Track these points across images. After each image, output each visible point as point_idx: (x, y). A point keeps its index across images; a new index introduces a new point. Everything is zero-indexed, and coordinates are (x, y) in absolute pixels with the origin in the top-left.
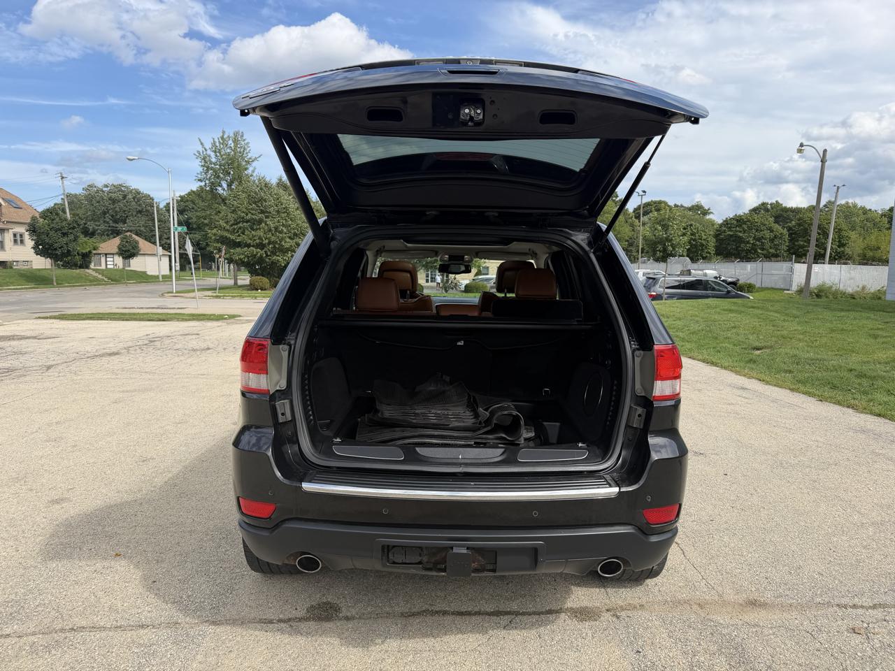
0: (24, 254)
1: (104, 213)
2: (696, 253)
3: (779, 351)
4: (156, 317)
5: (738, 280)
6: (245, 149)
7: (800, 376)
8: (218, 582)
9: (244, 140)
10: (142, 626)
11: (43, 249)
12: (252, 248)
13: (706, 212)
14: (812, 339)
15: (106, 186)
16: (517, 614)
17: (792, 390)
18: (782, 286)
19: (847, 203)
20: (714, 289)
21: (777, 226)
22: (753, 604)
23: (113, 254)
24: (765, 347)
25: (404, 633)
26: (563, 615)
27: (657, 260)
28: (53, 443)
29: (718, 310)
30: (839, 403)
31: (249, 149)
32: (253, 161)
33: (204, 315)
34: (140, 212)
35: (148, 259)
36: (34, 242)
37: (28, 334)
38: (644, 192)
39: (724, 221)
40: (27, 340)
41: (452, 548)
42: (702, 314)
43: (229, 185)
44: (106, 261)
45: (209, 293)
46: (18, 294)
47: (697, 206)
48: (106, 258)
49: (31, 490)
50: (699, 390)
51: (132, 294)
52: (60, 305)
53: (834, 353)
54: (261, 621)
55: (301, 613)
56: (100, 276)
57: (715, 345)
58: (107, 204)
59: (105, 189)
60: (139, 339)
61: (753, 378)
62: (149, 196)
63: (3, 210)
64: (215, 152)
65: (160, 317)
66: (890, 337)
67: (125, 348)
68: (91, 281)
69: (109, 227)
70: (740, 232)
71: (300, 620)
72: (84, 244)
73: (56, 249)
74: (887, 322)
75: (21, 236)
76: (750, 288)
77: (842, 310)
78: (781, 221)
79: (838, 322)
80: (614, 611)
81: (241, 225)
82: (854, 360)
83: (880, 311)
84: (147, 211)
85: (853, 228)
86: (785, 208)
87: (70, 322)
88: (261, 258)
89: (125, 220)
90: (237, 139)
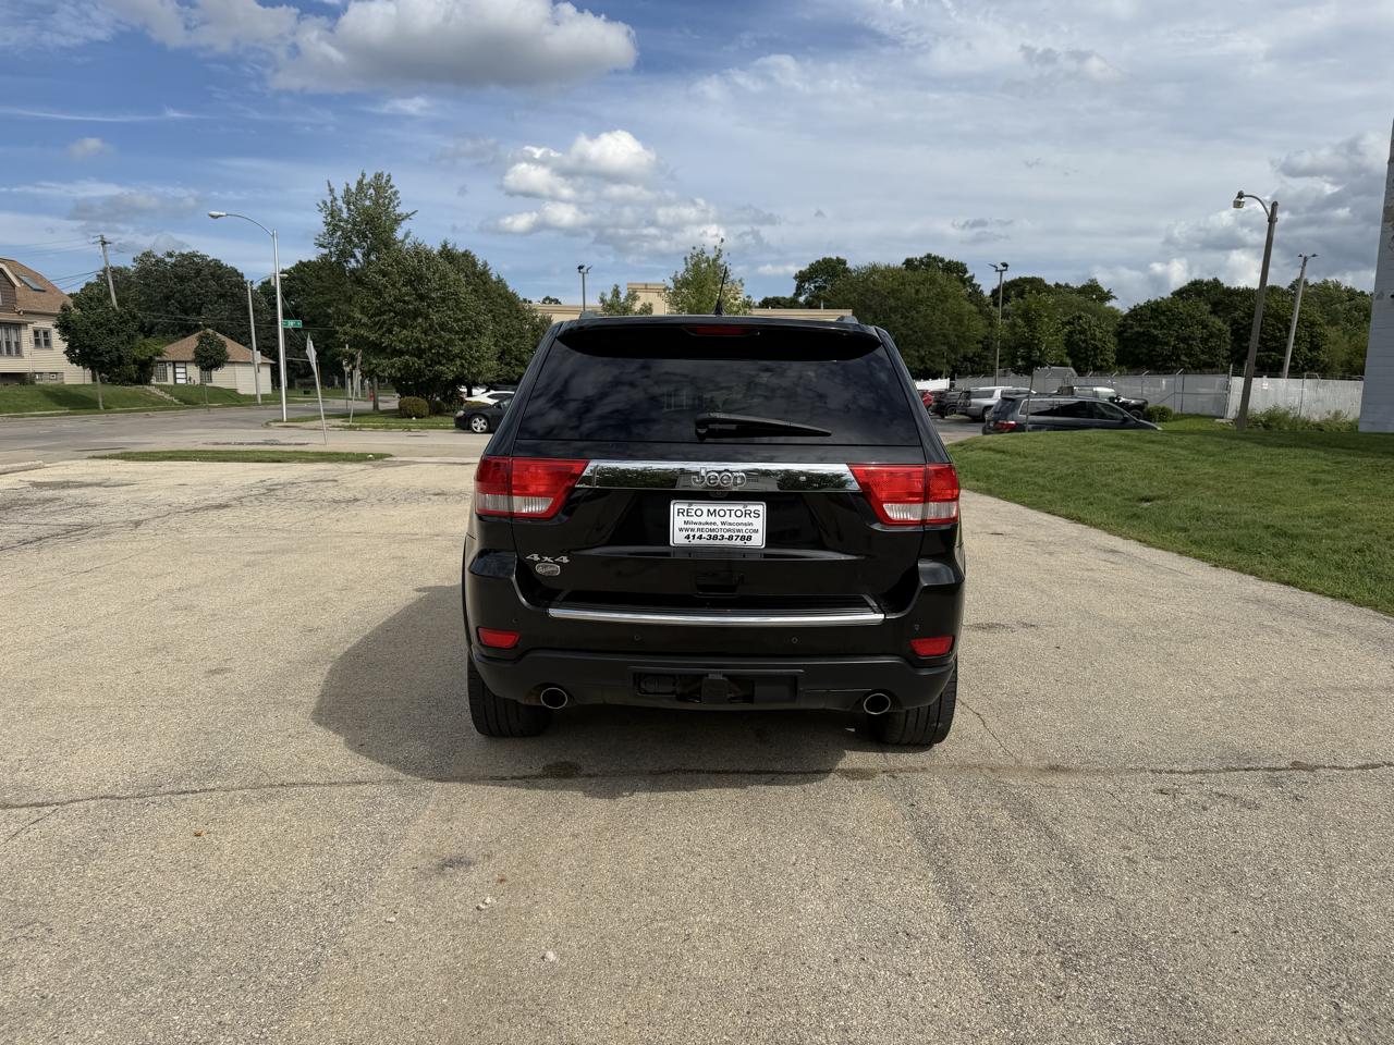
0: (52, 361)
1: (168, 298)
2: (1085, 360)
3: (1176, 502)
4: (267, 455)
5: (1146, 402)
6: (391, 200)
7: (1197, 536)
8: (436, 744)
9: (392, 187)
10: (360, 783)
11: (81, 353)
12: (407, 357)
13: (1106, 296)
14: (1226, 486)
15: (170, 255)
16: (780, 773)
17: (1180, 553)
18: (1214, 413)
19: (1326, 282)
20: (1103, 416)
21: (1213, 318)
22: (1054, 769)
23: (185, 362)
24: (1159, 498)
25: (655, 786)
26: (832, 775)
27: (1018, 371)
28: (185, 612)
29: (1099, 446)
30: (1240, 570)
31: (396, 201)
32: (403, 219)
33: (337, 454)
34: (222, 296)
35: (238, 369)
36: (66, 344)
37: (89, 479)
38: (1005, 265)
39: (1132, 311)
40: (90, 488)
41: (707, 675)
42: (1076, 453)
43: (366, 255)
44: (175, 373)
45: (338, 422)
46: (48, 423)
47: (1090, 286)
48: (175, 367)
49: (179, 660)
50: (1051, 554)
51: (223, 424)
52: (116, 440)
53: (1250, 505)
54: (492, 778)
55: (539, 771)
56: (167, 396)
57: (1086, 495)
58: (171, 284)
59: (167, 260)
60: (251, 487)
61: (1132, 538)
62: (236, 271)
63: (19, 295)
64: (348, 204)
65: (272, 456)
66: (1336, 482)
67: (235, 499)
68: (154, 403)
69: (175, 319)
70: (1155, 327)
71: (536, 777)
72: (143, 347)
73: (101, 354)
74: (1339, 463)
75: (46, 334)
76: (1163, 414)
77: (1281, 446)
78: (1222, 311)
79: (1269, 462)
80: (892, 773)
81: (385, 317)
82: (1276, 516)
83: (1337, 446)
84: (233, 295)
85: (1333, 322)
86: (1228, 289)
87: (142, 463)
88: (418, 370)
89: (200, 308)
90: (381, 186)
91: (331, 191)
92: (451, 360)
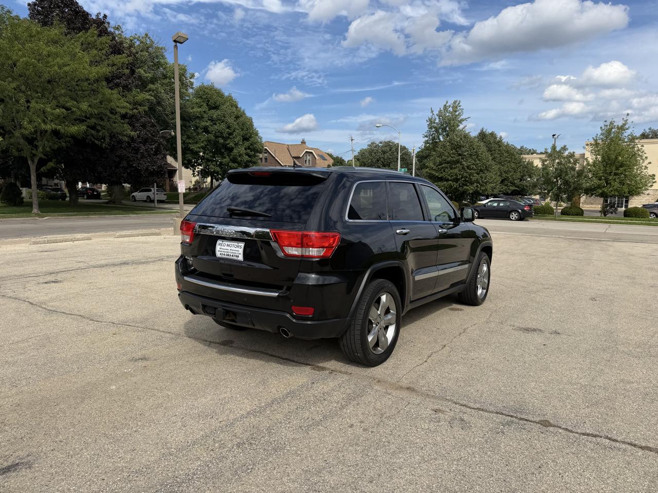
6: (459, 113)
9: (460, 106)
12: (451, 182)
15: (381, 143)
16: (293, 361)
22: (408, 389)
26: (309, 366)
31: (462, 113)
32: (463, 121)
41: (218, 308)
54: (203, 340)
55: (220, 341)
58: (380, 154)
59: (380, 145)
63: (317, 162)
64: (439, 116)
81: (443, 165)
88: (456, 188)
89: (390, 164)
90: (456, 106)
91: (432, 112)
92: (472, 184)
